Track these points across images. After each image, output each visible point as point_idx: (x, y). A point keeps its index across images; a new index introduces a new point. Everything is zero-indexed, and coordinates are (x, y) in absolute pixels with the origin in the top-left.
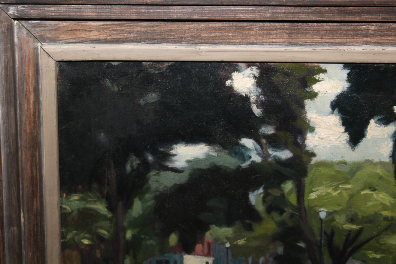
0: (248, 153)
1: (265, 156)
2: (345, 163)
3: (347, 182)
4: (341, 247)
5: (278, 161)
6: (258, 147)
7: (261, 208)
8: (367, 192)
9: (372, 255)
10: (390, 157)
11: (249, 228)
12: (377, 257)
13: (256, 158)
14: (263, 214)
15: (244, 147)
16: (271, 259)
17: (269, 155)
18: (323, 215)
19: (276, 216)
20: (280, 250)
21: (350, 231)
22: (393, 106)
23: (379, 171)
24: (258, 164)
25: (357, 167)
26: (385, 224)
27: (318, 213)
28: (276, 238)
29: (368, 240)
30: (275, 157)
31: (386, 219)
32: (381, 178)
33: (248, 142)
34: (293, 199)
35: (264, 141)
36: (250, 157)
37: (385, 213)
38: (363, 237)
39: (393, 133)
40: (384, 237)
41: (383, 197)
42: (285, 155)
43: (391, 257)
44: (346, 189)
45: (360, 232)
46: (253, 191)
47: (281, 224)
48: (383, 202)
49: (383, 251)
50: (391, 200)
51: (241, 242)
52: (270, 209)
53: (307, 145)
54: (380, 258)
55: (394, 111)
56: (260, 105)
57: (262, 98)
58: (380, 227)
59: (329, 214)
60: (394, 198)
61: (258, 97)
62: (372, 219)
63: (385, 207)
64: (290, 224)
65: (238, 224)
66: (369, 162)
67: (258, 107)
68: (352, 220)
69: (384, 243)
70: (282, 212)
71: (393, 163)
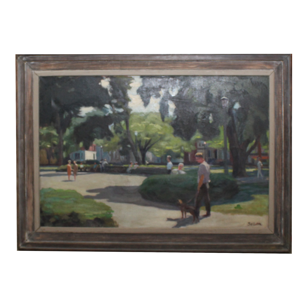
0: (107, 110)
1: (114, 111)
2: (143, 113)
3: (144, 120)
4: (144, 147)
5: (119, 113)
6: (111, 107)
7: (113, 131)
8: (152, 124)
9: (155, 150)
10: (159, 110)
11: (109, 139)
12: (157, 151)
13: (111, 112)
14: (114, 134)
15: (106, 108)
16: (118, 152)
17: (115, 111)
18: (136, 134)
19: (118, 134)
20: (121, 148)
21: (146, 140)
22: (159, 91)
23: (156, 116)
24: (111, 114)
25: (147, 115)
26: (159, 137)
27: (134, 133)
28: (119, 143)
29: (153, 144)
30: (117, 111)
31: (160, 135)
32: (156, 119)
33: (108, 106)
34: (125, 128)
35: (113, 105)
36: (108, 112)
37: (159, 133)
38: (152, 142)
39: (159, 101)
40: (160, 142)
41: (158, 126)
42: (121, 110)
43: (162, 150)
44: (144, 123)
45: (150, 141)
46: (110, 124)
47: (121, 138)
48: (158, 128)
49: (159, 148)
50: (161, 128)
51: (106, 145)
52: (116, 132)
53: (129, 106)
54: (159, 151)
55: (159, 93)
56: (112, 92)
57: (112, 89)
58: (157, 138)
59: (139, 133)
60: (162, 126)
61: (110, 89)
62: (154, 135)
63: (159, 130)
64: (124, 137)
65: (105, 138)
66: (151, 112)
67: (111, 92)
68: (147, 136)
69: (160, 145)
70: (121, 133)
71: (160, 113)
